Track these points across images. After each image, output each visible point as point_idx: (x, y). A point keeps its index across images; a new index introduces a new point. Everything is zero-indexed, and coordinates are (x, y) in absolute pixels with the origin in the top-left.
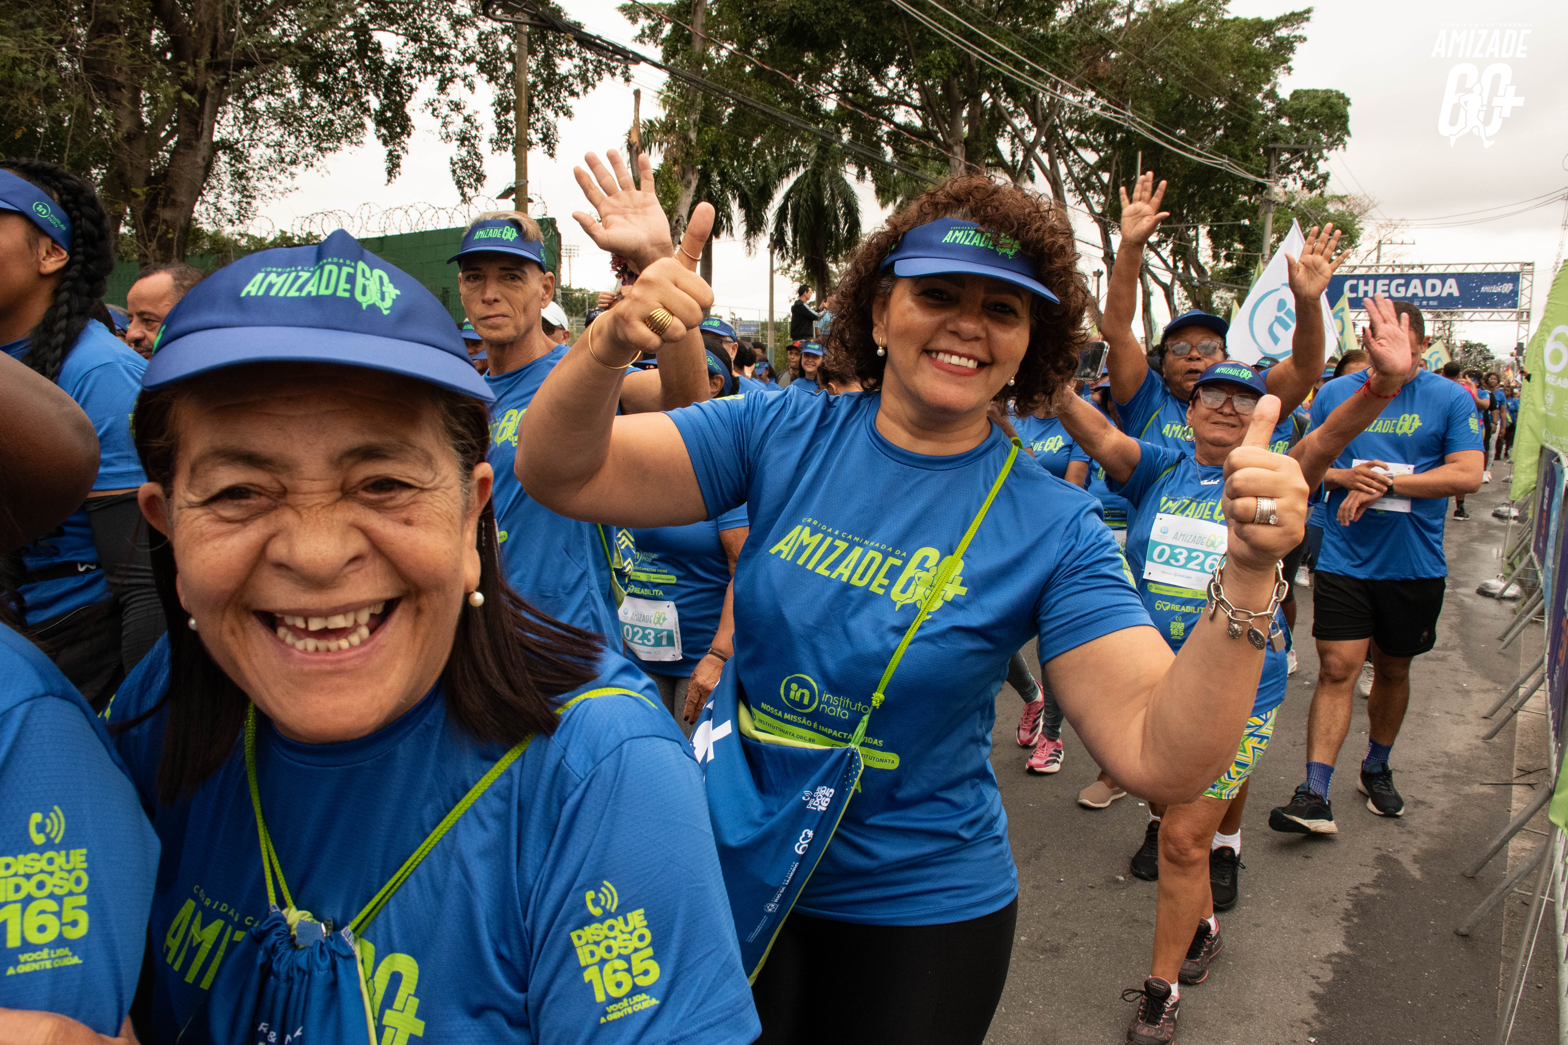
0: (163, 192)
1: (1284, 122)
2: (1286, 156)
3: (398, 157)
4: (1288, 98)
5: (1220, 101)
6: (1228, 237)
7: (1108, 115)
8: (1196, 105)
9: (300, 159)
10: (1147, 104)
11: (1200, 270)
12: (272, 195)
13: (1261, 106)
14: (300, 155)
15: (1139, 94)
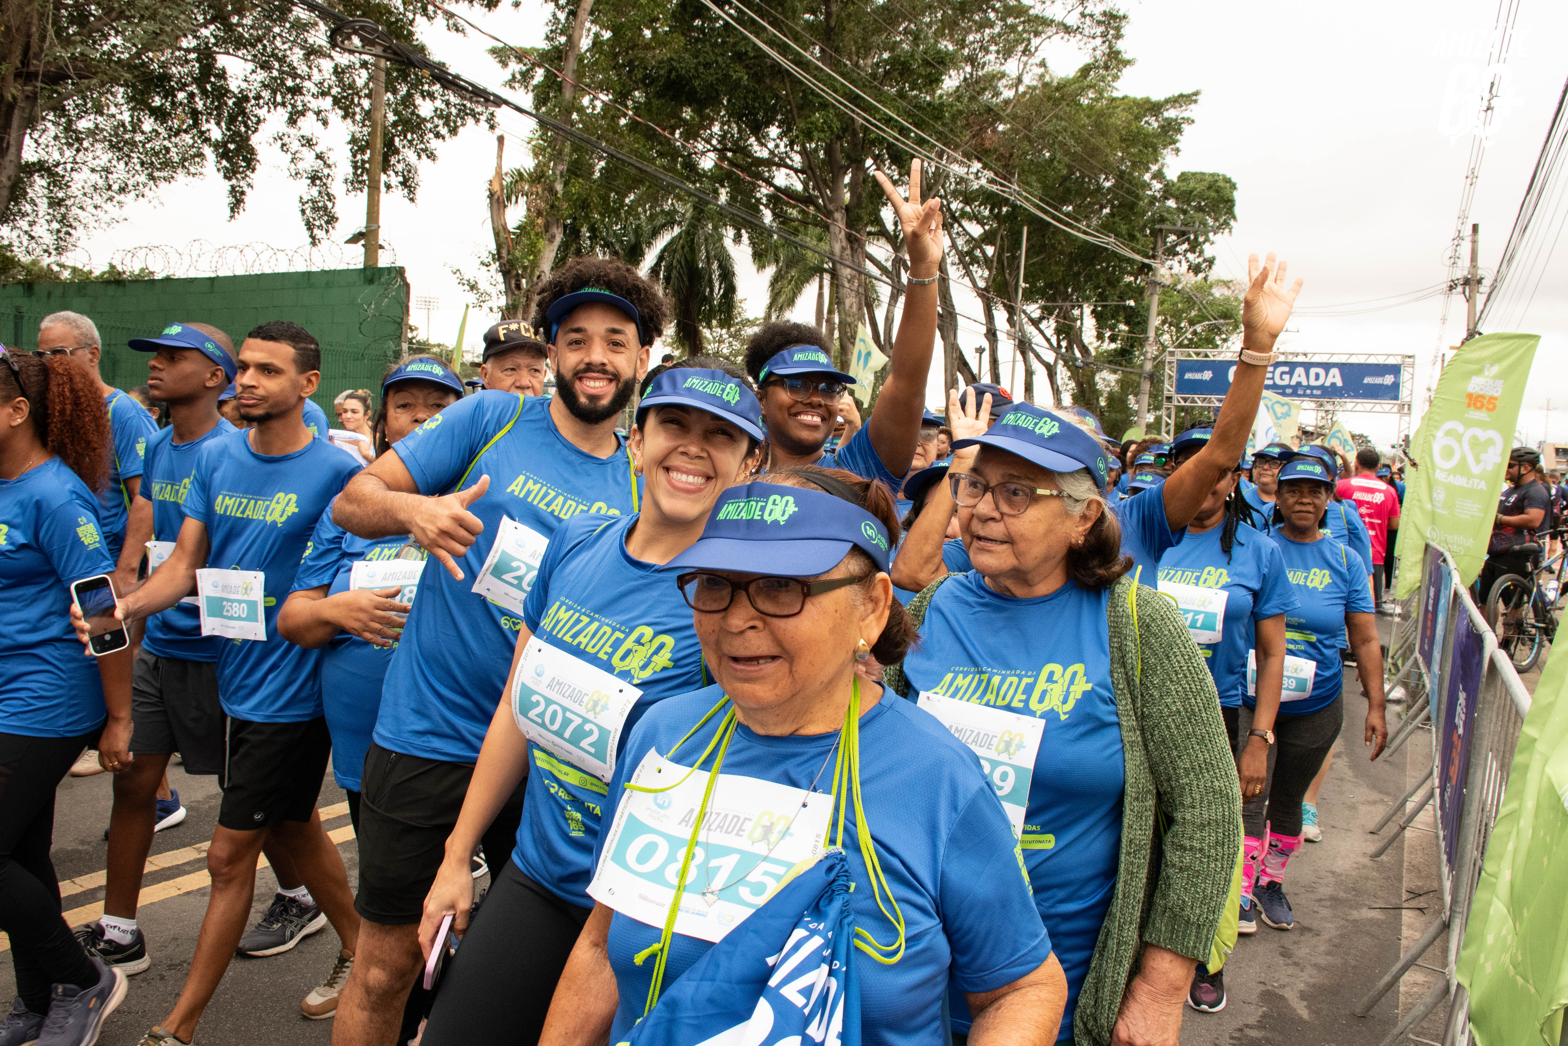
1: (1171, 203)
2: (1172, 238)
3: (243, 193)
4: (1175, 180)
5: (1107, 179)
6: (1113, 317)
7: (994, 188)
8: (1083, 182)
9: (130, 188)
10: (1034, 178)
11: (1084, 350)
12: (96, 225)
13: (1148, 186)
14: (130, 183)
15: (1026, 168)
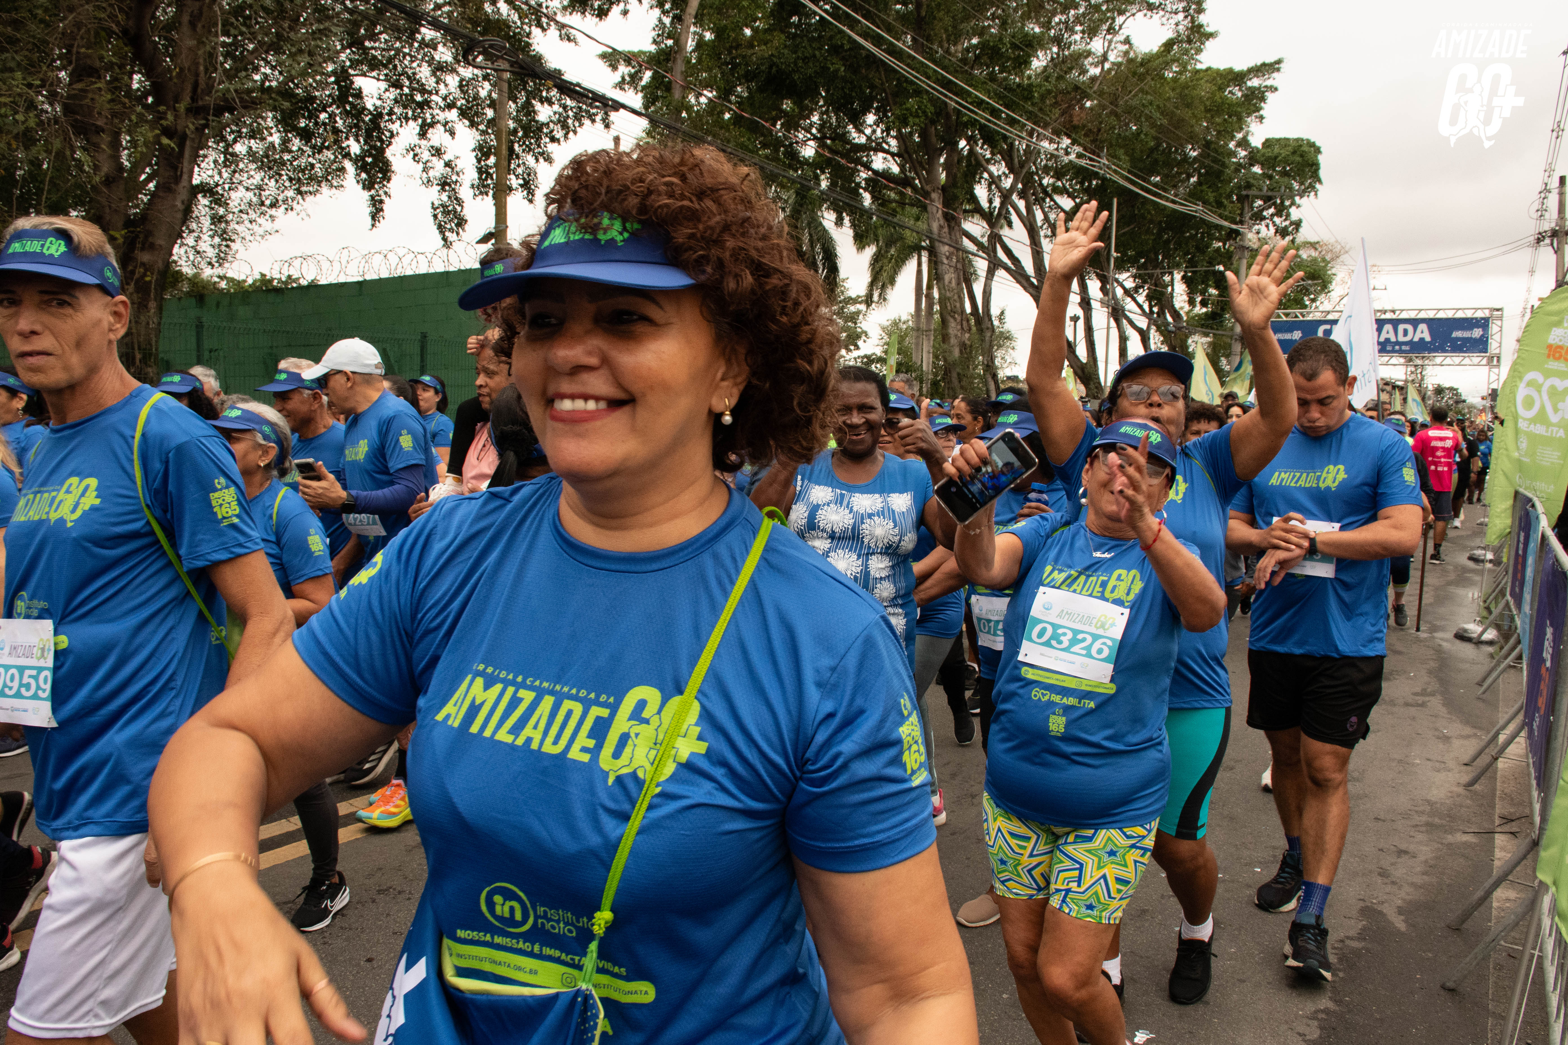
0: (141, 236)
1: (1257, 169)
2: (1259, 203)
3: (381, 202)
4: (1260, 146)
5: (1193, 149)
6: (1203, 283)
7: (1083, 162)
8: (1170, 152)
9: (281, 202)
10: (1122, 151)
11: (1176, 315)
12: (252, 238)
13: (1234, 154)
14: (280, 198)
15: (1114, 142)
